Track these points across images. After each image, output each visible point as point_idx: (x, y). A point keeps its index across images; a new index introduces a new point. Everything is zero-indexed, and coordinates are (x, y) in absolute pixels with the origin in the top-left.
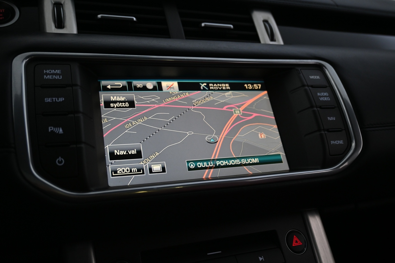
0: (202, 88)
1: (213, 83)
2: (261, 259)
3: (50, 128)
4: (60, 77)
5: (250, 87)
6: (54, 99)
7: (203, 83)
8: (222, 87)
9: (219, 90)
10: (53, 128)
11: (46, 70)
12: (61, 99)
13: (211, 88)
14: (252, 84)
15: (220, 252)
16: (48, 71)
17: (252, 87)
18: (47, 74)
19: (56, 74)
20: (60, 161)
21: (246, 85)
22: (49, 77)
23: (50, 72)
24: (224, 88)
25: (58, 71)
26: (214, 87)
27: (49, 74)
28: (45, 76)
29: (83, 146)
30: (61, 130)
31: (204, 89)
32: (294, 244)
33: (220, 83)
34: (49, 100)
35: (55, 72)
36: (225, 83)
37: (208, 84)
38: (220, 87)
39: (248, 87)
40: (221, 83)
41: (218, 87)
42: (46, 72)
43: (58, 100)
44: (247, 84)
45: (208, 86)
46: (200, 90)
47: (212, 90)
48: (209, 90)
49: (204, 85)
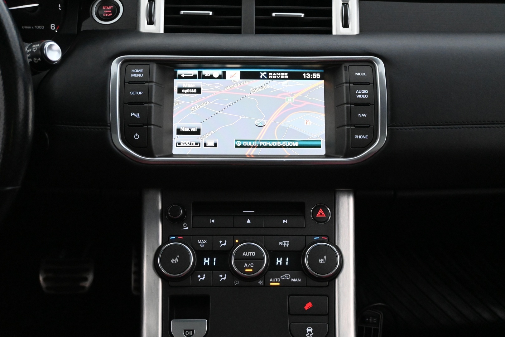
0: (261, 77)
1: (273, 72)
2: (284, 221)
3: (132, 113)
4: (141, 76)
5: (308, 76)
6: (136, 92)
7: (263, 72)
8: (281, 76)
9: (277, 79)
10: (133, 113)
11: (133, 70)
12: (141, 93)
13: (270, 77)
14: (311, 73)
15: (254, 211)
16: (134, 71)
17: (311, 76)
18: (133, 73)
19: (139, 73)
20: (137, 136)
21: (304, 74)
22: (135, 75)
23: (136, 71)
24: (282, 77)
25: (141, 71)
26: (272, 76)
27: (135, 73)
28: (132, 74)
29: (152, 127)
30: (138, 116)
31: (263, 78)
32: (318, 215)
33: (279, 72)
34: (132, 93)
35: (139, 72)
36: (284, 72)
37: (268, 73)
38: (278, 76)
39: (306, 76)
40: (281, 72)
41: (276, 76)
42: (133, 71)
43: (139, 93)
44: (306, 73)
45: (267, 75)
46: (259, 78)
47: (271, 79)
48: (268, 78)
49: (264, 75)
